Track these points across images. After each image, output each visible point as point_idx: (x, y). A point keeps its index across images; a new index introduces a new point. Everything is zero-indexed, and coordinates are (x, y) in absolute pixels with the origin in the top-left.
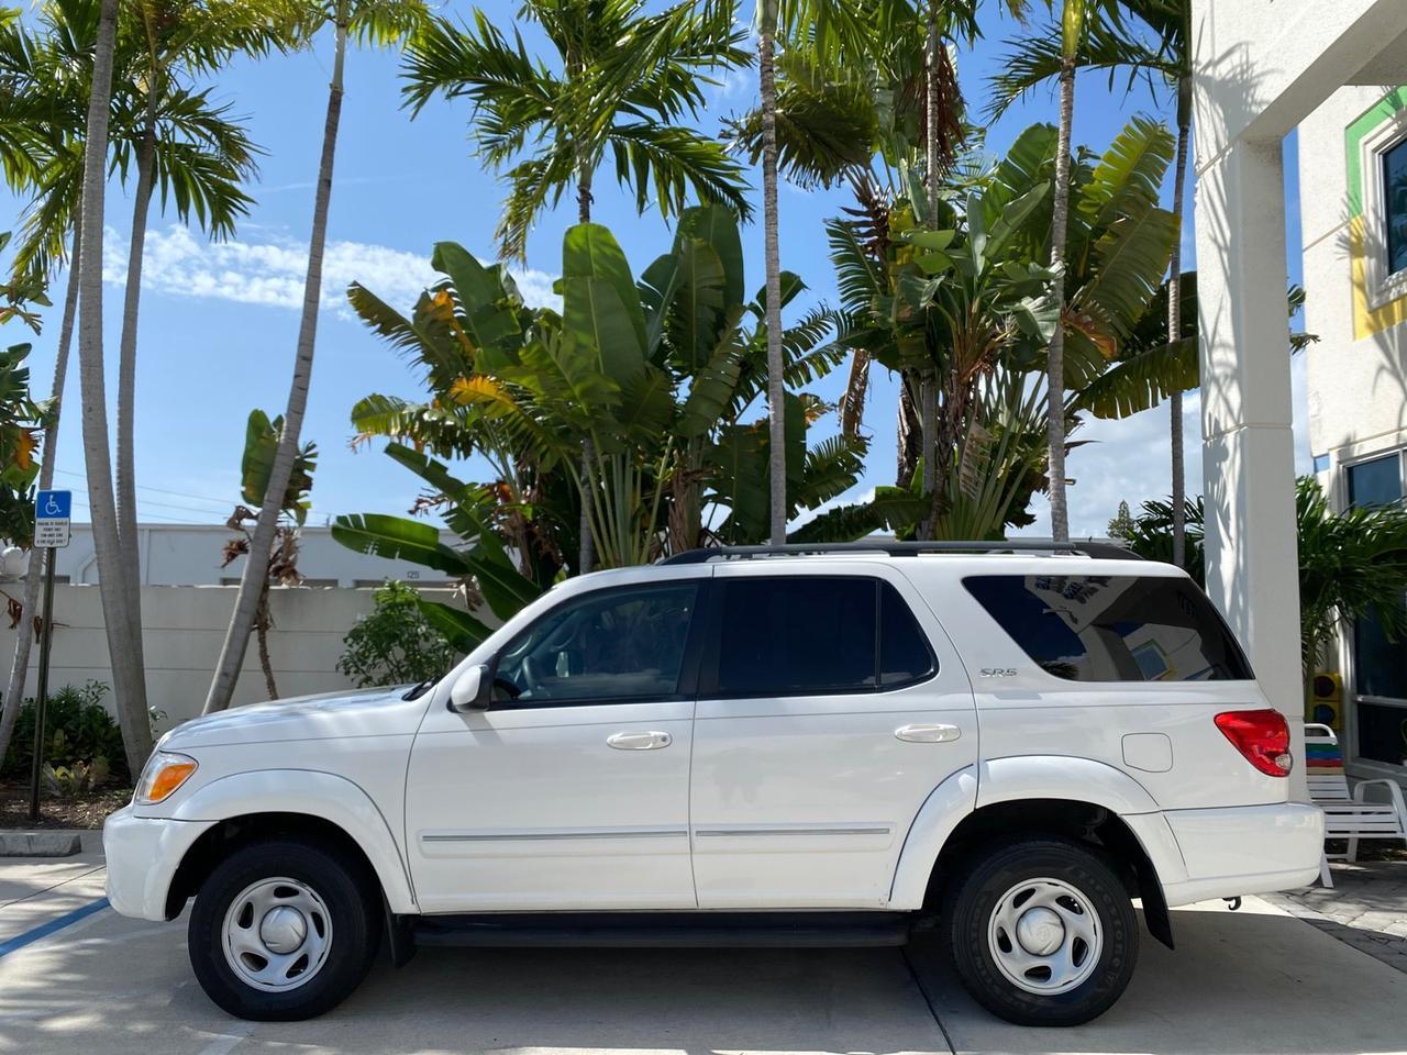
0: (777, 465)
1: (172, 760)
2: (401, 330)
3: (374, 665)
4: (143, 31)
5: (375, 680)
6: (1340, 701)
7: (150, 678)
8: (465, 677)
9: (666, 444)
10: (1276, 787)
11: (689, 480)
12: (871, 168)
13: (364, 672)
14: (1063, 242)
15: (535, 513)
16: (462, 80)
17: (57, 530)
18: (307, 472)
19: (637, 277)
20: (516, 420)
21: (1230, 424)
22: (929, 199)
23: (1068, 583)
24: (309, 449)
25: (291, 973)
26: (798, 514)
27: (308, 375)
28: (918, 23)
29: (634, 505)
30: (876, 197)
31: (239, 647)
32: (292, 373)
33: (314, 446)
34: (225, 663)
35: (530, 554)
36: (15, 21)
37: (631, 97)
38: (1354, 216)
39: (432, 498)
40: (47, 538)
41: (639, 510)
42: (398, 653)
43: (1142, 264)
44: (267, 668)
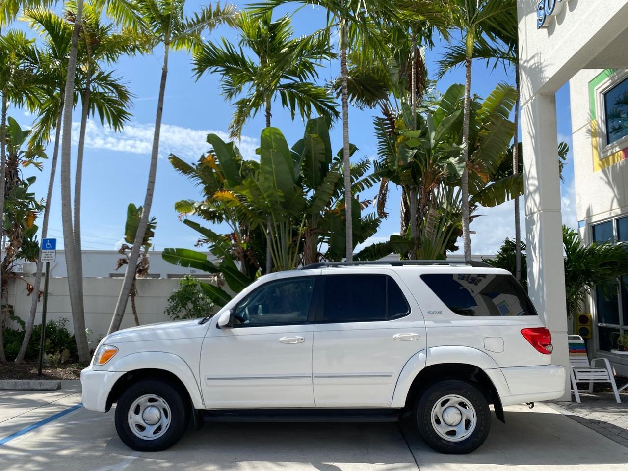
0: (348, 226)
1: (107, 348)
2: (191, 172)
3: (180, 311)
4: (85, 47)
5: (181, 317)
6: (591, 326)
7: (87, 317)
8: (224, 315)
9: (303, 217)
10: (546, 358)
11: (312, 233)
12: (388, 100)
13: (176, 314)
14: (467, 134)
15: (248, 247)
16: (218, 66)
17: (50, 255)
18: (152, 230)
19: (290, 148)
20: (241, 208)
21: (536, 210)
22: (413, 114)
23: (471, 277)
24: (153, 220)
25: (155, 432)
26: (357, 246)
27: (153, 190)
28: (408, 40)
29: (289, 242)
30: (390, 112)
31: (123, 303)
32: (147, 189)
33: (155, 219)
34: (118, 310)
35: (245, 263)
36: (33, 44)
37: (287, 73)
38: (593, 120)
39: (204, 240)
40: (46, 258)
41: (291, 245)
42: (190, 306)
43: (500, 143)
44: (135, 312)
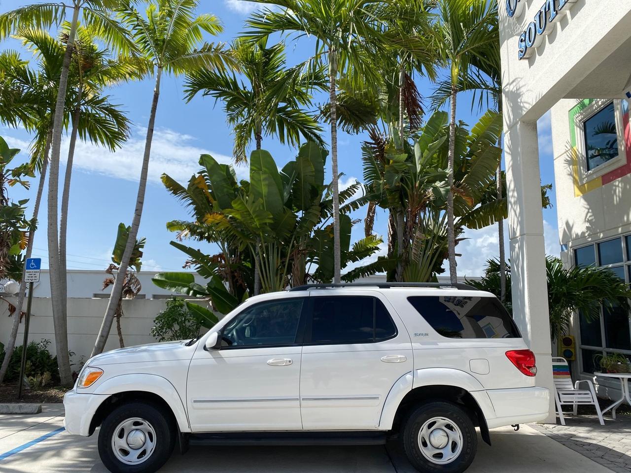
0: (337, 248)
1: (93, 370)
2: (182, 192)
3: (166, 332)
4: (78, 69)
5: (166, 338)
6: (575, 348)
7: (69, 338)
8: (211, 336)
10: (531, 380)
12: (376, 125)
13: (161, 335)
14: (453, 159)
16: (209, 89)
17: (34, 274)
18: (140, 249)
19: (280, 170)
20: (229, 230)
23: (457, 299)
24: (141, 240)
25: (140, 457)
26: (347, 266)
27: (141, 210)
29: (277, 264)
30: (378, 137)
31: (108, 324)
32: (135, 209)
33: (144, 239)
34: (102, 331)
35: (233, 284)
38: (573, 146)
39: (192, 261)
40: (30, 278)
41: (279, 266)
42: (176, 327)
44: (120, 333)
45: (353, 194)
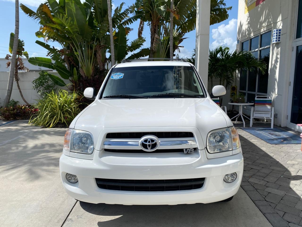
2: (34, 15)
6: (236, 92)
11: (101, 48)
13: (38, 89)
15: (70, 55)
18: (23, 47)
24: (22, 42)
26: (128, 54)
27: (18, 25)
31: (11, 84)
34: (8, 88)
35: (69, 64)
44: (19, 88)
45: (128, 14)
